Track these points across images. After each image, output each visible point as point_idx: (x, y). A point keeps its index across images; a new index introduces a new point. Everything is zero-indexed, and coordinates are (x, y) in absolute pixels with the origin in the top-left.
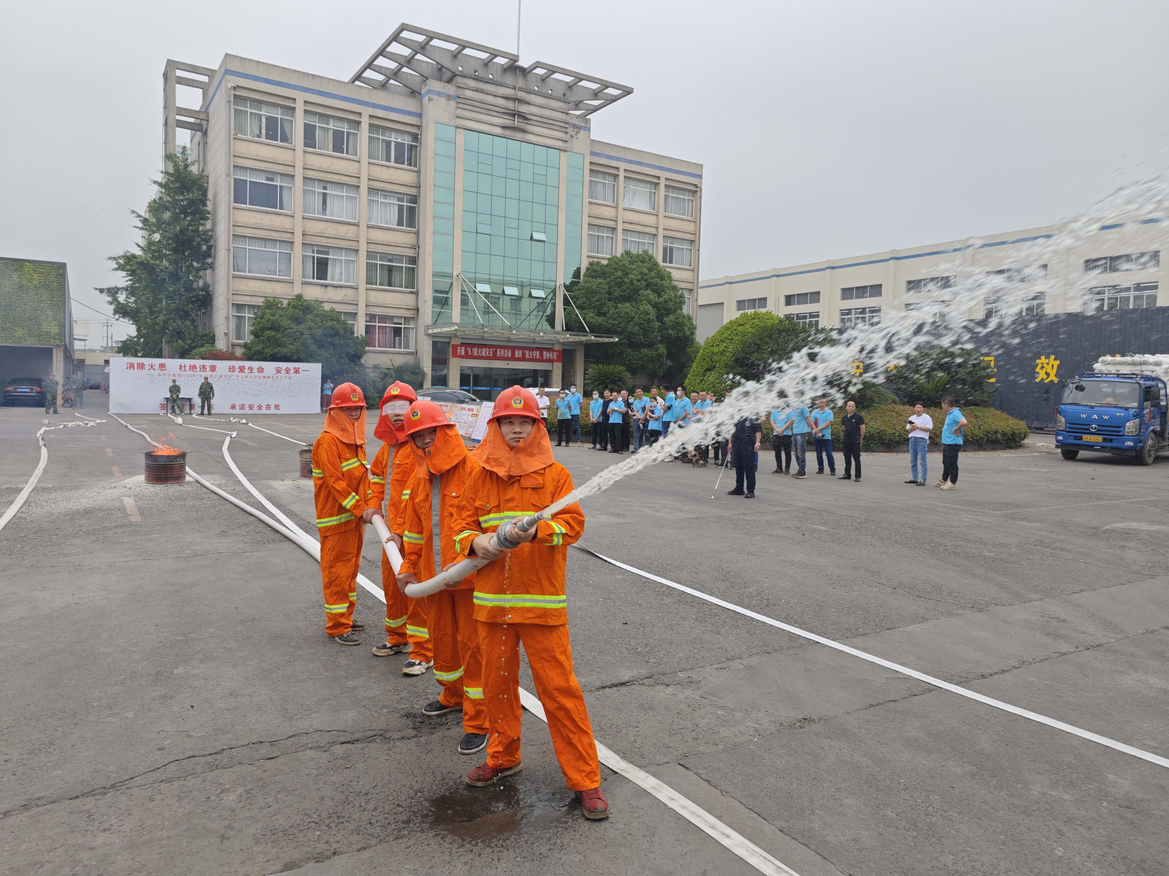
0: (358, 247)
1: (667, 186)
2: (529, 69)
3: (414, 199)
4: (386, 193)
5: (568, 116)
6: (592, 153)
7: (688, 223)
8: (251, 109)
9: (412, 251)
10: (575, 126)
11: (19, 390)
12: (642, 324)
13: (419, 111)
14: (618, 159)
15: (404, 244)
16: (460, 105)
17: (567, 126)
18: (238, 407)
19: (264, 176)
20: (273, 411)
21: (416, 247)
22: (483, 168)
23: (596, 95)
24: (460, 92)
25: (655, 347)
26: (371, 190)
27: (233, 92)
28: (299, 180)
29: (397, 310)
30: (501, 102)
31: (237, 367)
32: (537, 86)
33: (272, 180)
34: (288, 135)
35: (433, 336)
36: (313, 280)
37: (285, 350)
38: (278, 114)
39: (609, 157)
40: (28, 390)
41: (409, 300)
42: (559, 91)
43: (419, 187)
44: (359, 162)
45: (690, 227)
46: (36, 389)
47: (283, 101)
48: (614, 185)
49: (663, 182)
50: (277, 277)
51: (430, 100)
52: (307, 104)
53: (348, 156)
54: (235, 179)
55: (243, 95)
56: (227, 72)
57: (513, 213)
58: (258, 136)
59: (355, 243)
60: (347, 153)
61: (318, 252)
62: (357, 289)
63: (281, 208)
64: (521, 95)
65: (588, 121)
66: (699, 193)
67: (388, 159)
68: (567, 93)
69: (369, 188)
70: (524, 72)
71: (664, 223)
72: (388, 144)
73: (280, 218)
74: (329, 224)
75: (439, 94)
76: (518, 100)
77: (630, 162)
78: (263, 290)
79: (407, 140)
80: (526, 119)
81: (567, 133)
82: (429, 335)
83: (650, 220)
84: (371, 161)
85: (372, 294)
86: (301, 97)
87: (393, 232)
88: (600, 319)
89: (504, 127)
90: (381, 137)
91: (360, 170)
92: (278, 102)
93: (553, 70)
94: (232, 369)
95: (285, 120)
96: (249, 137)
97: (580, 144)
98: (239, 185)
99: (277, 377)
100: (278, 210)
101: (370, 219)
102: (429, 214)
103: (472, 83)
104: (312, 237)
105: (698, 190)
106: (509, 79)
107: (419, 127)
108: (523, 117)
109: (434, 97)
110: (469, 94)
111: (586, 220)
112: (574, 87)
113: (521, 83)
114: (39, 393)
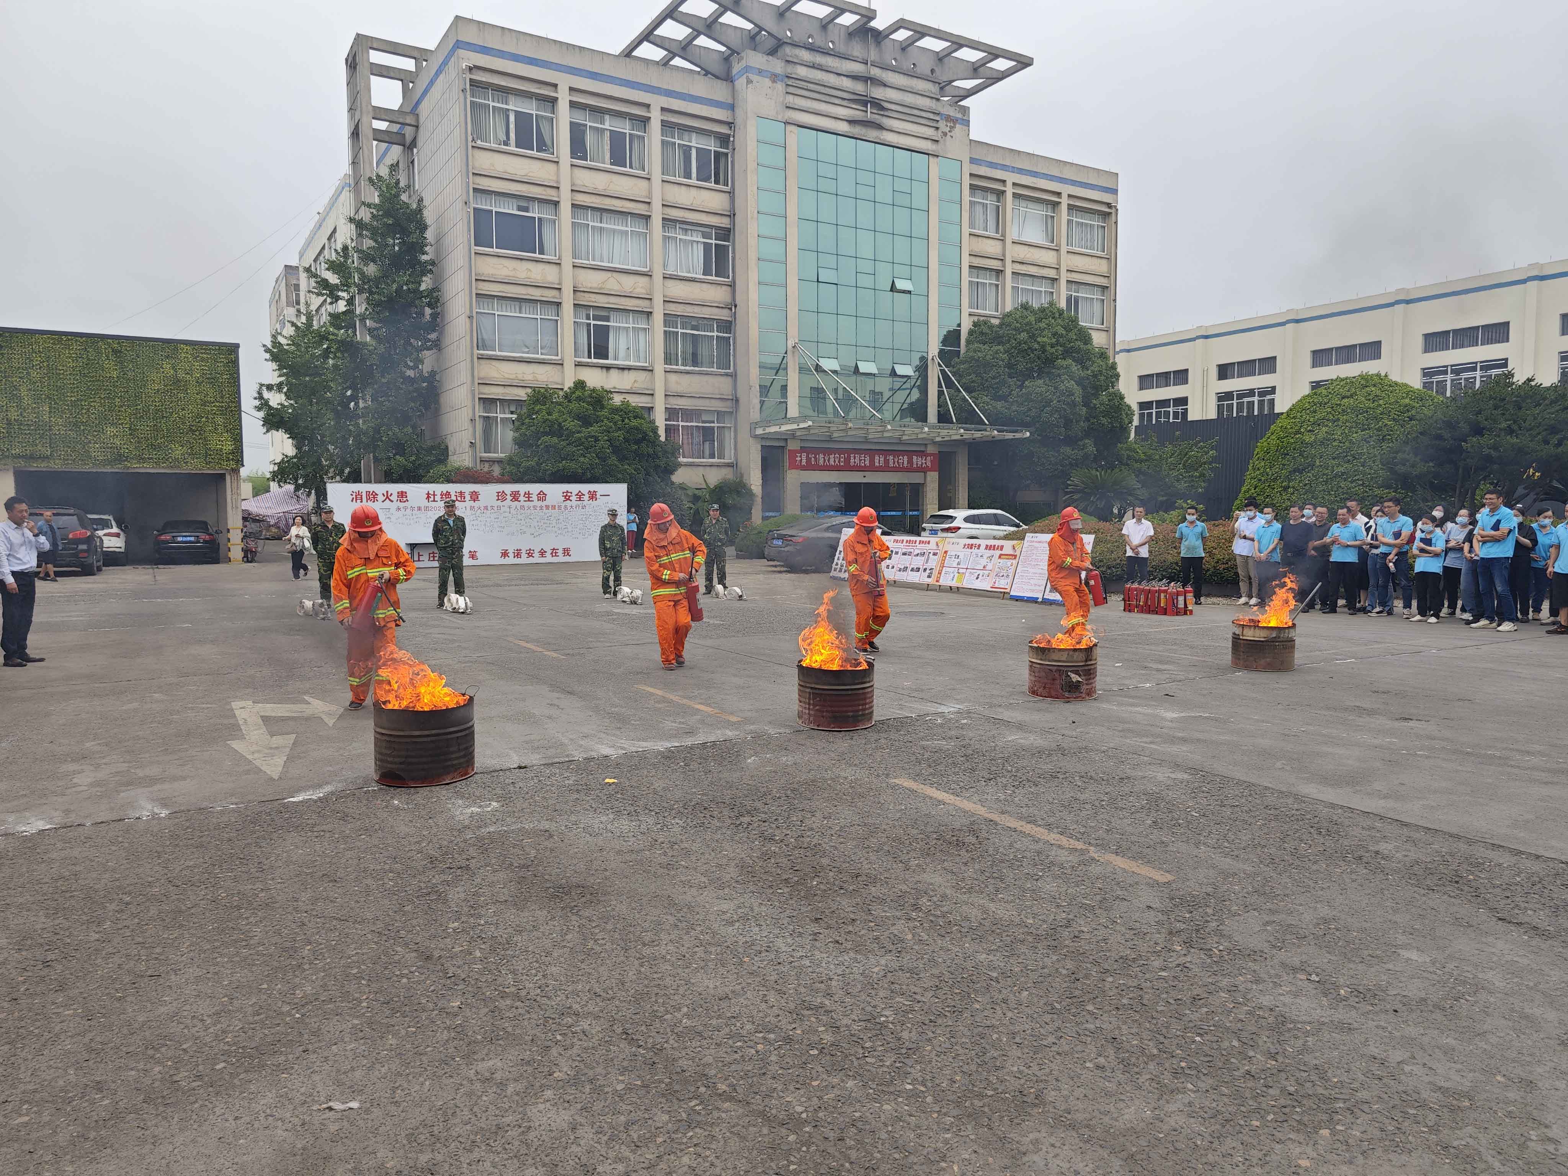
0: (652, 307)
1: (1071, 207)
2: (887, 32)
3: (726, 234)
4: (687, 225)
5: (938, 103)
6: (973, 161)
7: (1099, 260)
8: (493, 101)
9: (726, 312)
10: (948, 118)
11: (180, 539)
12: (1065, 410)
13: (730, 101)
14: (1004, 167)
15: (715, 302)
16: (791, 90)
17: (937, 118)
18: (511, 555)
19: (515, 203)
20: (561, 558)
21: (732, 306)
22: (824, 185)
23: (975, 70)
24: (790, 69)
25: (1081, 443)
26: (667, 222)
27: (468, 76)
28: (565, 208)
29: (708, 400)
30: (847, 83)
31: (508, 493)
32: (895, 59)
33: (526, 210)
34: (549, 142)
35: (763, 438)
36: (589, 360)
37: (573, 465)
38: (530, 108)
39: (992, 165)
40: (192, 539)
41: (723, 385)
42: (924, 67)
43: (732, 215)
44: (649, 179)
45: (1102, 267)
46: (203, 536)
47: (539, 88)
48: (998, 207)
49: (1065, 201)
50: (539, 356)
51: (749, 81)
52: (573, 93)
53: (631, 170)
54: (475, 209)
55: (484, 79)
56: (459, 45)
57: (866, 251)
58: (506, 143)
59: (647, 302)
60: (631, 167)
61: (595, 318)
62: (652, 371)
63: (542, 252)
64: (875, 72)
65: (965, 110)
66: (1113, 215)
67: (688, 175)
68: (936, 69)
69: (663, 219)
70: (879, 36)
71: (1068, 261)
72: (687, 150)
73: (541, 266)
74: (609, 274)
75: (760, 72)
76: (871, 79)
77: (1021, 171)
78: (520, 377)
79: (712, 146)
80: (883, 109)
81: (937, 128)
82: (756, 437)
83: (1048, 257)
84: (666, 178)
85: (673, 377)
86: (564, 81)
87: (698, 284)
88: (999, 405)
89: (851, 122)
90: (678, 142)
91: (650, 191)
92: (533, 90)
93: (921, 32)
94: (501, 496)
95: (542, 117)
96: (494, 146)
97: (954, 146)
98: (480, 217)
99: (566, 507)
100: (537, 255)
101: (665, 266)
102: (752, 255)
103: (805, 55)
104: (586, 295)
105: (1113, 211)
106: (857, 49)
107: (730, 124)
108: (877, 104)
109: (754, 78)
110: (802, 71)
111: (966, 261)
112: (946, 60)
113: (873, 55)
114: (205, 542)
